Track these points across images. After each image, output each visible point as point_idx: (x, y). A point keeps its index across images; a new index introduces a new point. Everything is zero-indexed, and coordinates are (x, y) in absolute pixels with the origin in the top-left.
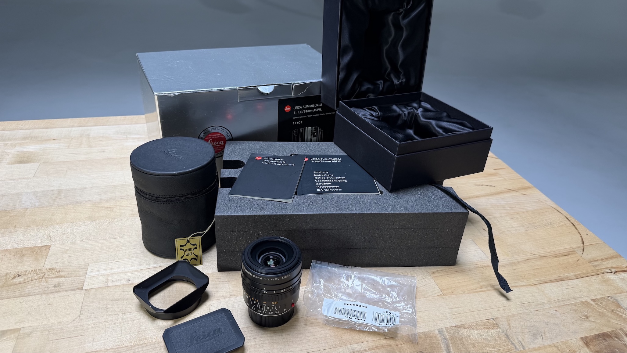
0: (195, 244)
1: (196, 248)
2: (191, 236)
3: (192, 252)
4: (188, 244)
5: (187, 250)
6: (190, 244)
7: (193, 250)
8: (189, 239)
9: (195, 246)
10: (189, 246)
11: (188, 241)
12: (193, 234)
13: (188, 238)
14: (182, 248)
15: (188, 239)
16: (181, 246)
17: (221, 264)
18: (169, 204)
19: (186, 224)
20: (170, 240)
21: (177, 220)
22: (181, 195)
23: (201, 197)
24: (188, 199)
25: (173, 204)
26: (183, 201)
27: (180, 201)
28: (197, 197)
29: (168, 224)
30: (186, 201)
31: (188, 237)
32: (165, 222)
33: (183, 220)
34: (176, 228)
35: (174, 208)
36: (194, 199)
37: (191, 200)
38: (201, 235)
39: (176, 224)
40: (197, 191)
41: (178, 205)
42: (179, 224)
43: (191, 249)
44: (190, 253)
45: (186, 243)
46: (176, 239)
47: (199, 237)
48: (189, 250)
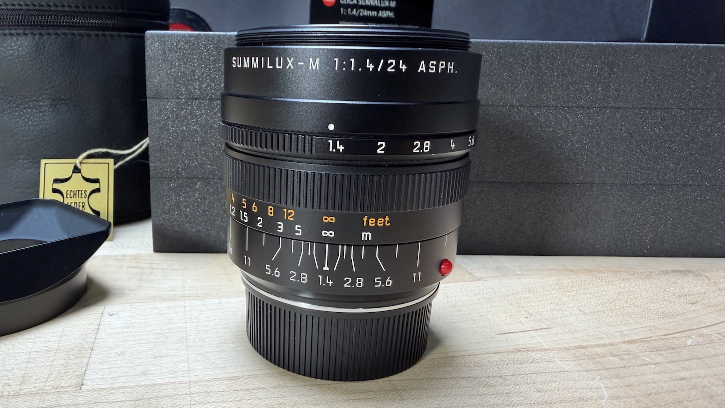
0: (96, 181)
1: (97, 191)
2: (85, 154)
3: (85, 200)
4: (77, 176)
5: (72, 194)
6: (83, 177)
7: (88, 194)
8: (81, 163)
9: (96, 186)
10: (77, 183)
11: (76, 170)
12: (93, 152)
13: (77, 161)
14: (57, 186)
15: (78, 165)
16: (56, 181)
17: (162, 224)
18: (27, 35)
19: (73, 112)
20: (26, 166)
21: (48, 96)
22: (60, 9)
23: (120, 36)
24: (80, 32)
25: (37, 37)
26: (67, 31)
27: (58, 31)
28: (106, 33)
29: (25, 108)
30: (73, 34)
31: (76, 157)
32: (17, 104)
33: (63, 99)
34: (45, 123)
35: (40, 51)
36: (98, 35)
37: (90, 35)
38: (117, 158)
39: (47, 108)
40: (108, 11)
41: (51, 44)
42: (53, 111)
43: (83, 192)
44: (81, 204)
45: (70, 176)
46: (43, 162)
47: (108, 163)
48: (76, 194)
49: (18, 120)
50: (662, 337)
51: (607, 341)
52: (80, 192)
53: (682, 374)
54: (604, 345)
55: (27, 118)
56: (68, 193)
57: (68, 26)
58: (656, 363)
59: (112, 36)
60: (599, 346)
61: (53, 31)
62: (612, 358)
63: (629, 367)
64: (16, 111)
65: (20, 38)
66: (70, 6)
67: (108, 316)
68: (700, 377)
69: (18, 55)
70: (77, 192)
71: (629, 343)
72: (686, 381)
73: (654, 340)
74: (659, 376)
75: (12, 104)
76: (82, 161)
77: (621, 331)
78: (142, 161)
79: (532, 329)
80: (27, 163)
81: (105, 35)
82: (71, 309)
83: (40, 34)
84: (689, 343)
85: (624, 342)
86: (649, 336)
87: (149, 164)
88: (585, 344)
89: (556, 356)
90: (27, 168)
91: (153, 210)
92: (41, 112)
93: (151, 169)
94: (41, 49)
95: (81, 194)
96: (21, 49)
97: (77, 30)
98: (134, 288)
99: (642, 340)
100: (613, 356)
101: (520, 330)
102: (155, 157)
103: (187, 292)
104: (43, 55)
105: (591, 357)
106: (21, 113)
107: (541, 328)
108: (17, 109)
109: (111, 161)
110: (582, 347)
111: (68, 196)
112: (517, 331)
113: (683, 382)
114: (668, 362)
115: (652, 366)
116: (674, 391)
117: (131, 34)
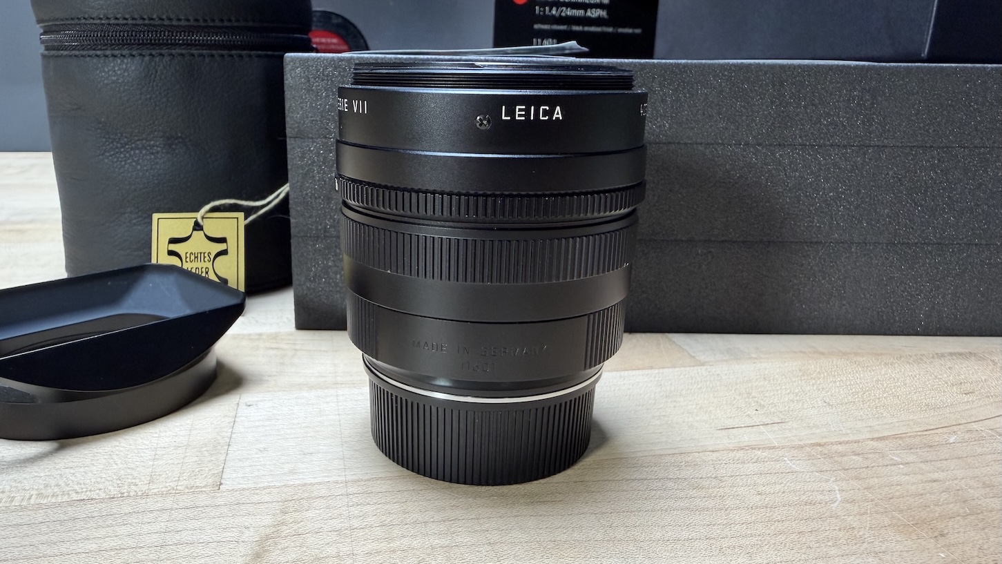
0: (222, 240)
1: (224, 252)
2: (208, 207)
3: (209, 265)
4: (198, 235)
5: (193, 257)
6: (205, 235)
7: (212, 257)
8: (203, 218)
9: (222, 247)
10: (198, 243)
11: (198, 227)
12: (217, 203)
13: (199, 215)
14: (173, 247)
15: (200, 220)
16: (174, 241)
17: (306, 294)
18: (134, 56)
19: (193, 153)
20: (134, 221)
21: (161, 134)
22: (175, 23)
23: (250, 56)
24: (201, 51)
25: (147, 58)
26: (183, 51)
27: (173, 51)
28: (234, 52)
29: (132, 149)
30: (193, 55)
31: (197, 210)
32: (121, 144)
33: (180, 137)
34: (158, 167)
35: (151, 76)
36: (222, 56)
37: (212, 56)
38: (248, 211)
39: (159, 149)
40: (236, 24)
41: (165, 68)
42: (167, 153)
43: (206, 255)
44: (204, 270)
45: (190, 234)
46: (155, 216)
47: (237, 218)
48: (197, 257)
49: (123, 163)
50: (919, 433)
51: (851, 438)
52: (202, 254)
53: (936, 476)
54: (847, 442)
55: (135, 161)
56: (188, 255)
57: (185, 44)
58: (906, 463)
59: (241, 56)
60: (840, 444)
61: (167, 51)
62: (854, 457)
63: (873, 467)
64: (121, 153)
65: (125, 61)
66: (188, 20)
67: (244, 407)
68: (956, 479)
69: (123, 82)
70: (199, 254)
71: (877, 441)
72: (938, 483)
73: (910, 437)
74: (907, 477)
75: (115, 143)
76: (204, 215)
77: (870, 427)
78: (281, 216)
79: (761, 423)
80: (135, 219)
81: (231, 56)
82: (200, 399)
83: (151, 55)
84: (952, 440)
85: (872, 439)
86: (904, 432)
87: (288, 221)
88: (825, 440)
89: (787, 454)
90: (135, 224)
91: (295, 277)
92: (152, 154)
93: (292, 226)
94: (152, 74)
95: (204, 257)
96: (126, 74)
97: (197, 50)
98: (275, 373)
99: (895, 437)
100: (855, 455)
101: (746, 425)
102: (297, 211)
103: (339, 379)
104: (154, 81)
105: (829, 456)
106: (127, 155)
107: (772, 422)
108: (122, 150)
109: (241, 215)
110: (820, 445)
111: (188, 260)
112: (743, 426)
113: (935, 484)
114: (921, 462)
115: (901, 466)
116: (922, 495)
117: (264, 52)
